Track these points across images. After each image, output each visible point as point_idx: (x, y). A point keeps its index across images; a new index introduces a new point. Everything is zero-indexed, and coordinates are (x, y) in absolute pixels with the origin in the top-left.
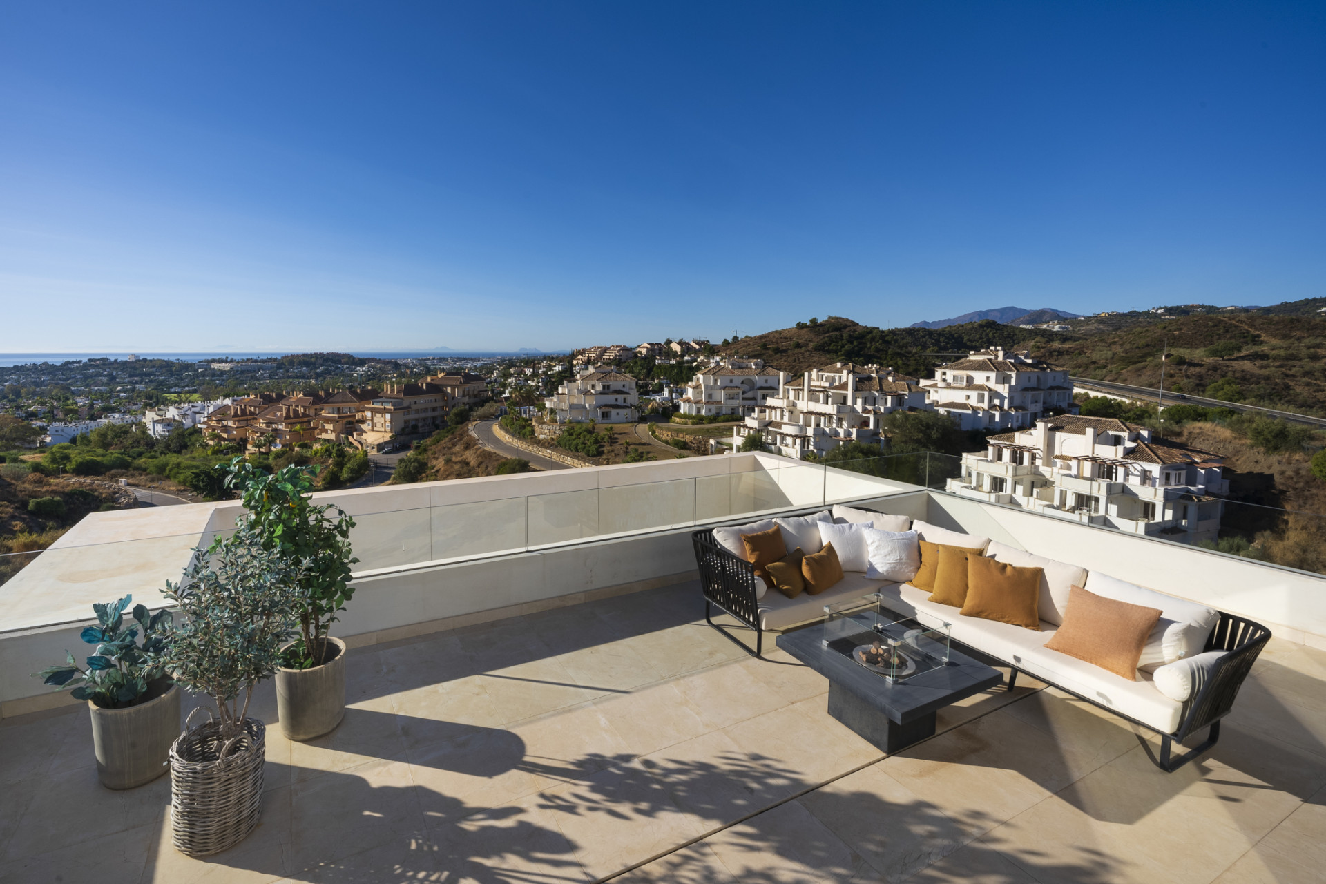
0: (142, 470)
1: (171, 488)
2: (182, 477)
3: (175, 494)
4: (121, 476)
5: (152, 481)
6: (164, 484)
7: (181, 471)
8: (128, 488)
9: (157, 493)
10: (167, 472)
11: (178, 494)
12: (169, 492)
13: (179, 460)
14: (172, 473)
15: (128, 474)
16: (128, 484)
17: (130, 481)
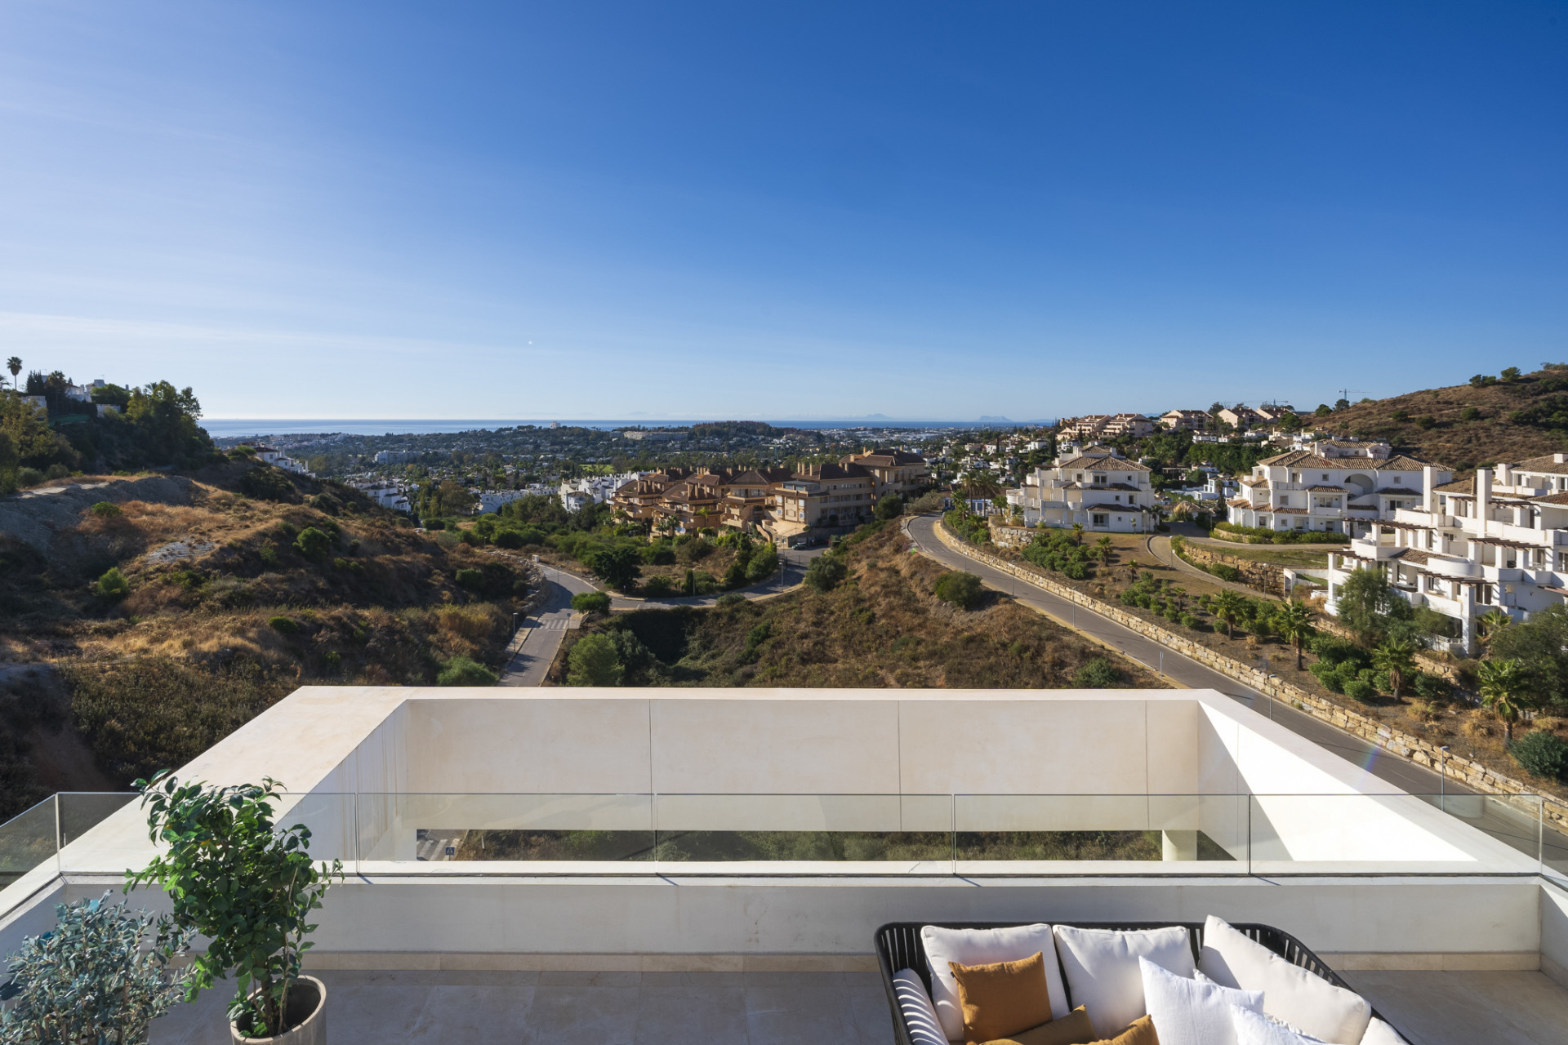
0: (553, 547)
1: (577, 569)
2: (587, 558)
3: (579, 576)
4: (535, 551)
5: (561, 559)
6: (571, 564)
7: (586, 551)
8: (540, 565)
9: (562, 574)
10: (575, 551)
12: (575, 573)
13: (585, 539)
14: (579, 552)
15: (542, 550)
16: (540, 561)
17: (542, 558)
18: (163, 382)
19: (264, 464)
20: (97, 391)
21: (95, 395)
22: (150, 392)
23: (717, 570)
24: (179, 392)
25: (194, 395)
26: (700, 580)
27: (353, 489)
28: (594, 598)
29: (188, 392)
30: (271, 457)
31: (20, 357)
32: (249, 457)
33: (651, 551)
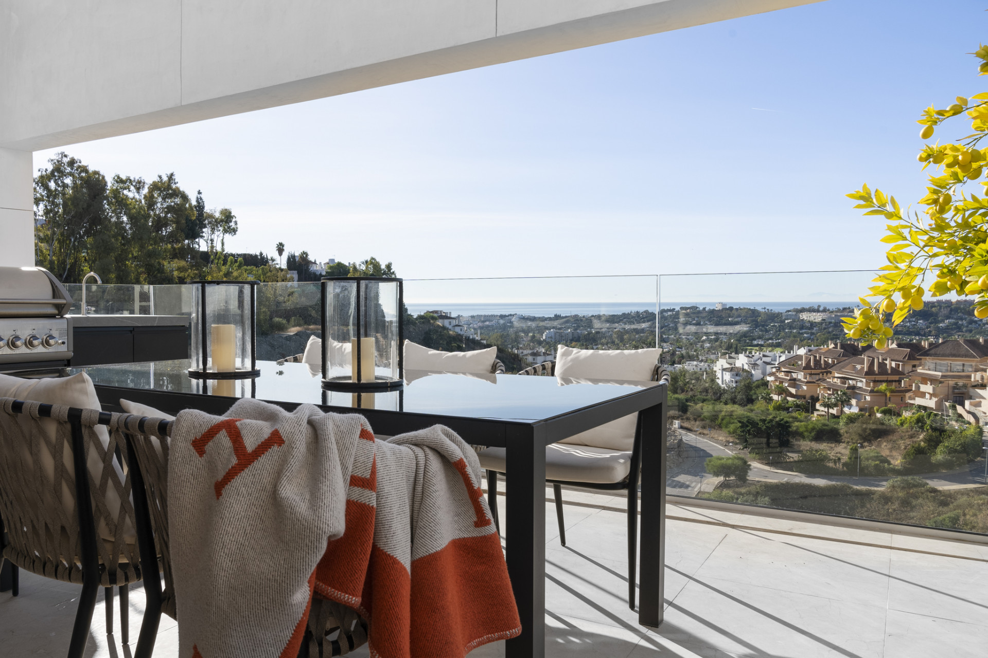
0: (698, 417)
1: (720, 438)
2: (732, 427)
3: (722, 445)
4: (677, 418)
5: (704, 427)
6: (715, 433)
7: (732, 421)
8: (680, 431)
9: (706, 440)
10: (720, 420)
11: (726, 445)
12: (717, 441)
13: (733, 409)
14: (724, 422)
15: (684, 417)
16: (682, 427)
17: (686, 425)
18: (373, 259)
19: (444, 328)
20: (331, 268)
21: (329, 270)
22: (363, 267)
23: (894, 453)
24: (383, 267)
25: (394, 268)
26: (867, 459)
27: (515, 355)
28: (730, 462)
29: (389, 266)
30: (450, 323)
31: (284, 243)
32: (432, 321)
33: (810, 426)
